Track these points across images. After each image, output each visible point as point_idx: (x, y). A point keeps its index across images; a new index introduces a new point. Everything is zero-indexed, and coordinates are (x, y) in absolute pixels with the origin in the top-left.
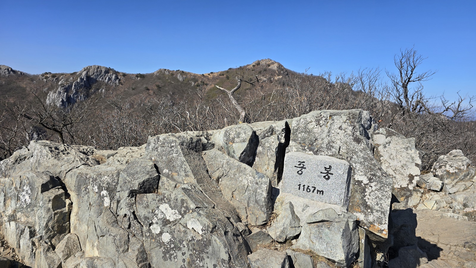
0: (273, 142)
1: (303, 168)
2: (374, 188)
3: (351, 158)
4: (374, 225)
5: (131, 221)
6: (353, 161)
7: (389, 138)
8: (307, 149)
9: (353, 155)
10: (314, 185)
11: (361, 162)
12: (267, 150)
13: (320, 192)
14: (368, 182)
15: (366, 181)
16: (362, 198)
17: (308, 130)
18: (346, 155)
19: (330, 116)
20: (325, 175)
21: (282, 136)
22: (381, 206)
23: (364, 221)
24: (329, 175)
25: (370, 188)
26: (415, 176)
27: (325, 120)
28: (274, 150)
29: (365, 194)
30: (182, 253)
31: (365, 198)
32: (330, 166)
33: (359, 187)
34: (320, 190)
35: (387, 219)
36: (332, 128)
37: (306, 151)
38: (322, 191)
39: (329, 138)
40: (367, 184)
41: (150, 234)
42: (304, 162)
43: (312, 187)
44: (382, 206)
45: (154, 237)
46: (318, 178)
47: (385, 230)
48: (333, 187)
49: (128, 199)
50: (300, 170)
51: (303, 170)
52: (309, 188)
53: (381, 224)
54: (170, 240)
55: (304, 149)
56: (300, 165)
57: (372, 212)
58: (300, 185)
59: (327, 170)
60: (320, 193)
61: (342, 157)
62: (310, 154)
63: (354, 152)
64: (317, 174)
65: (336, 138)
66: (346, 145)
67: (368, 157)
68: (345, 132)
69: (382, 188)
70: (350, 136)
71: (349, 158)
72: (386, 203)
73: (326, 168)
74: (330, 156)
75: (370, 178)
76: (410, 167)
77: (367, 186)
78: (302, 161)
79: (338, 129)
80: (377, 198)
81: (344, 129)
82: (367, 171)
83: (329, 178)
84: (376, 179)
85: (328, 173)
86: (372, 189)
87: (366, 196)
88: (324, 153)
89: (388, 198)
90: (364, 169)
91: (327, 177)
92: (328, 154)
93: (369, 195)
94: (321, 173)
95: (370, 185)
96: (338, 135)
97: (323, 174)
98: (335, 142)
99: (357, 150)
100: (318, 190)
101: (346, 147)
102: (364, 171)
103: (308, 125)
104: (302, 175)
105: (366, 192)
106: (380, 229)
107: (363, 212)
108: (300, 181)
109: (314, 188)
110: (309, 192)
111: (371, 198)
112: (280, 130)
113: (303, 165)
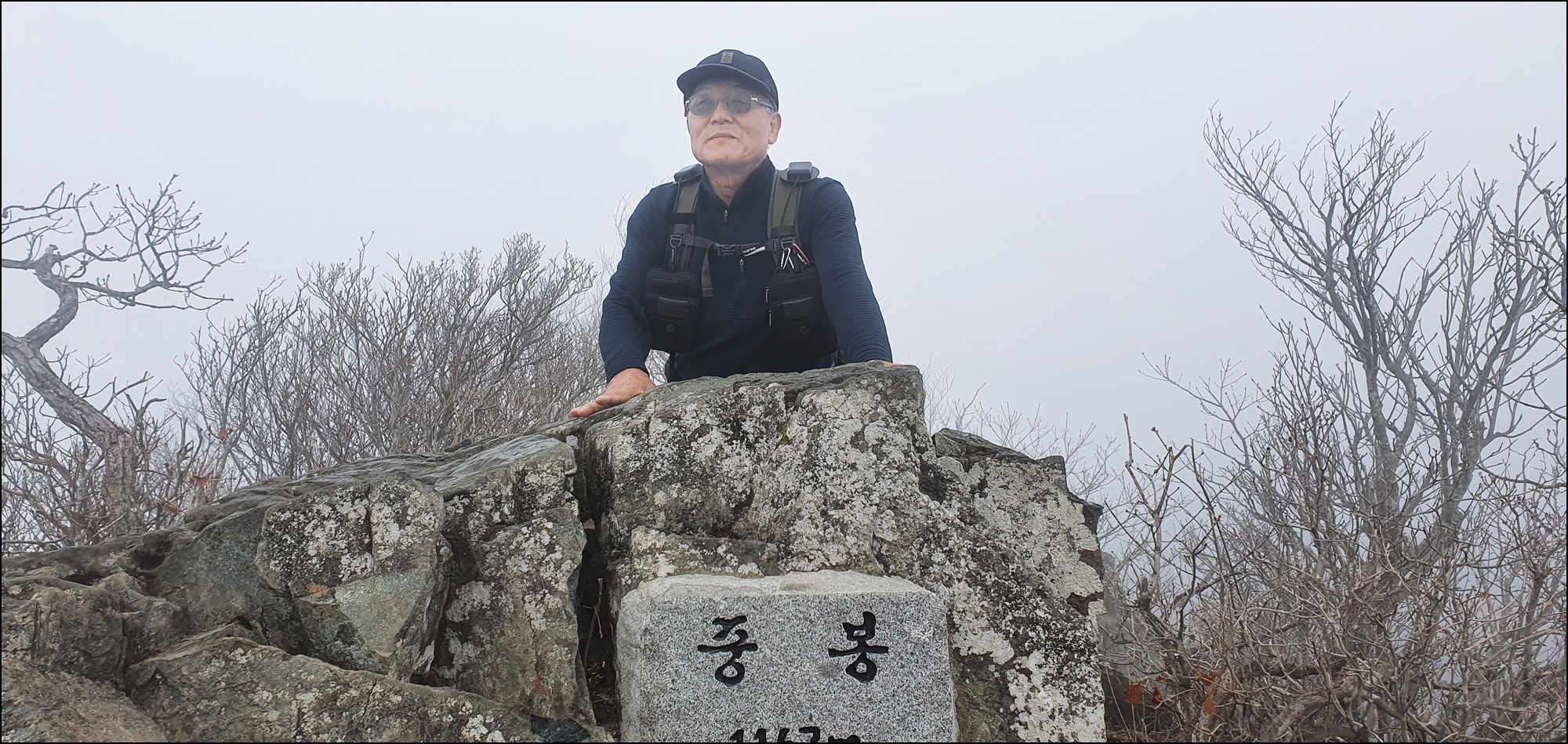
0: (550, 548)
1: (737, 649)
2: (1038, 679)
3: (926, 564)
6: (938, 577)
8: (729, 556)
9: (931, 553)
10: (811, 719)
11: (969, 575)
12: (525, 594)
14: (1010, 652)
15: (1003, 652)
16: (1001, 728)
17: (696, 469)
18: (902, 556)
20: (847, 660)
21: (568, 513)
24: (870, 656)
25: (1022, 678)
26: (1088, 599)
27: (766, 414)
28: (562, 586)
29: (1012, 708)
31: (1012, 727)
32: (866, 614)
33: (982, 686)
34: (846, 733)
36: (825, 447)
37: (724, 565)
40: (1010, 665)
42: (742, 619)
43: (801, 730)
46: (822, 679)
48: (899, 708)
50: (729, 663)
51: (746, 657)
52: (790, 737)
55: (716, 558)
56: (721, 635)
58: (738, 735)
59: (857, 638)
61: (887, 567)
62: (751, 575)
63: (931, 535)
64: (815, 661)
65: (848, 488)
66: (894, 509)
67: (990, 549)
68: (881, 455)
69: (1066, 671)
70: (903, 470)
71: (917, 566)
72: (1091, 726)
73: (849, 628)
74: (837, 567)
75: (1016, 634)
76: (1068, 568)
77: (1010, 674)
78: (731, 615)
79: (849, 446)
80: (1056, 714)
81: (876, 442)
82: (1000, 608)
83: (872, 669)
84: (1038, 635)
85: (863, 648)
86: (1029, 680)
87: (1015, 714)
88: (810, 561)
89: (1094, 704)
90: (985, 603)
91: (862, 668)
92: (827, 564)
93: (1027, 709)
94: (833, 652)
95: (1020, 665)
96: (855, 476)
97: (843, 658)
98: (847, 507)
99: (942, 527)
100: (831, 739)
101: (897, 521)
102: (989, 614)
103: (693, 444)
104: (742, 683)
105: (1013, 698)
108: (739, 715)
109: (812, 735)
111: (1033, 719)
112: (555, 483)
113: (739, 632)
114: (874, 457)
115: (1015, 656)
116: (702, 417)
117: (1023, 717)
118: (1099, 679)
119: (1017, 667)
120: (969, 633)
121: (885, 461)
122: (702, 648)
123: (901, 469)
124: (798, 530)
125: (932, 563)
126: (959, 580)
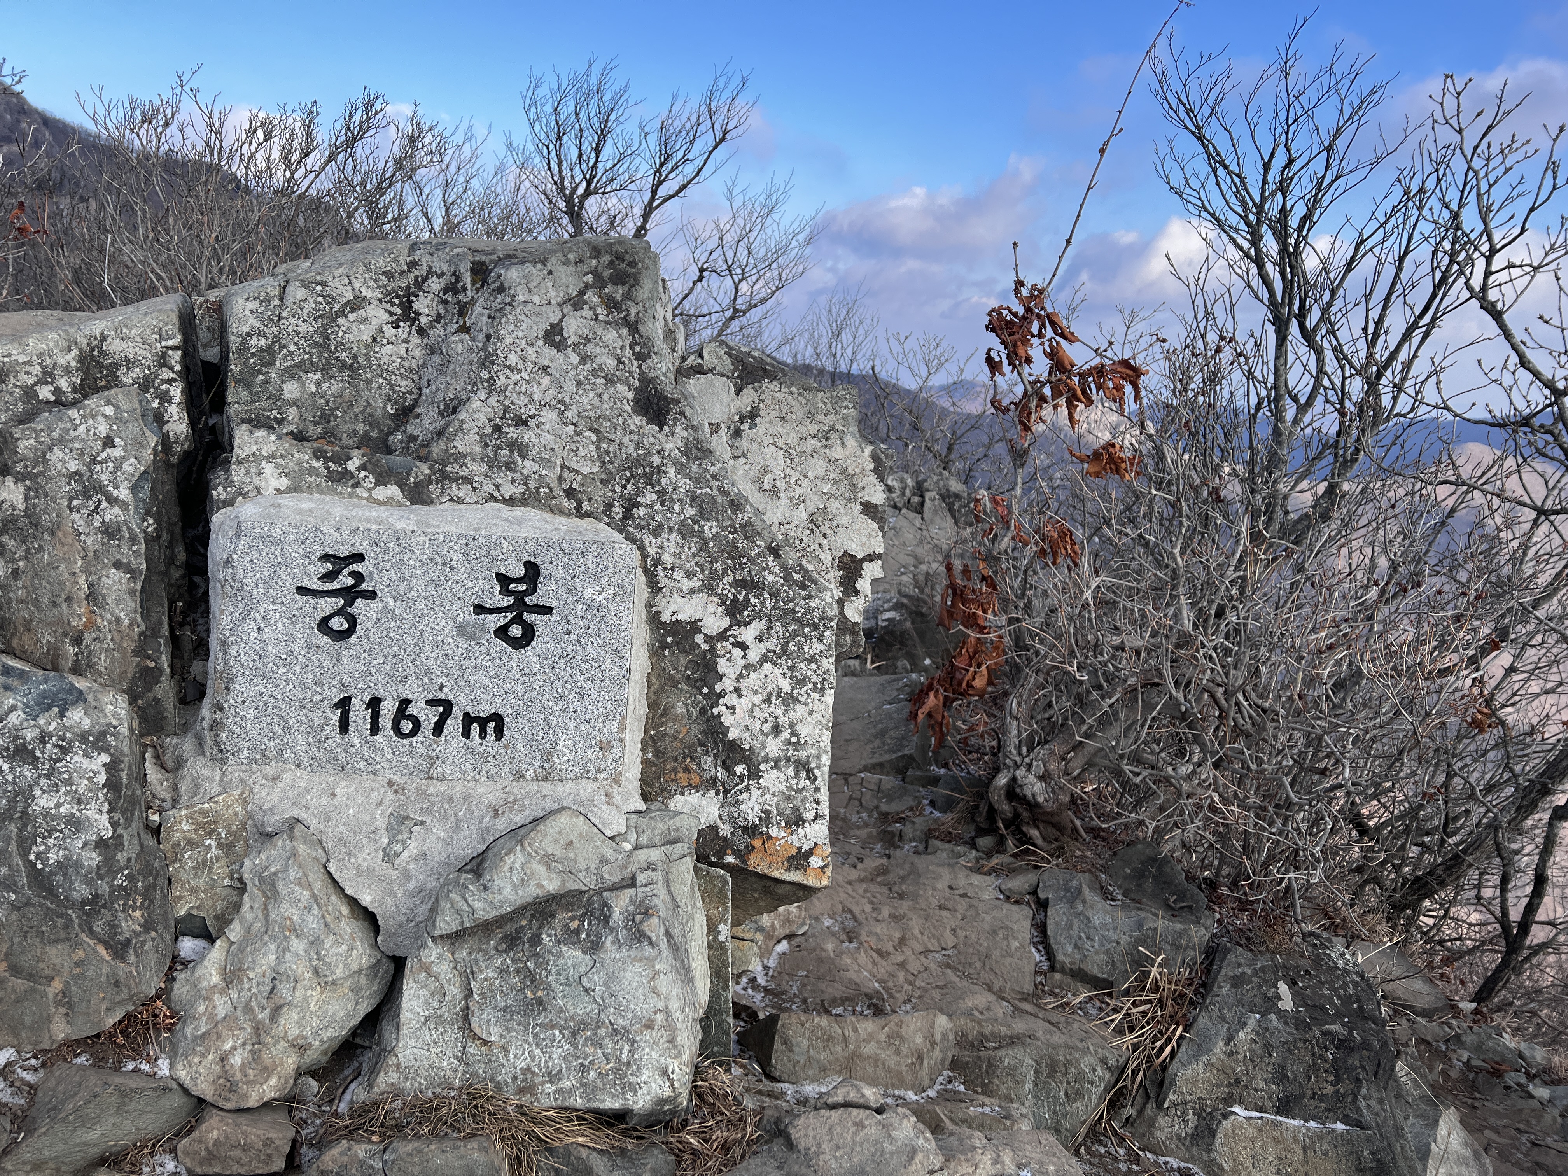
0: (108, 442)
1: (351, 594)
2: (754, 655)
3: (631, 504)
4: (770, 837)
6: (643, 523)
7: (749, 395)
8: (363, 474)
9: (638, 492)
10: (441, 688)
11: (682, 523)
12: (71, 499)
13: (483, 723)
14: (726, 622)
15: (713, 619)
16: (703, 711)
17: (344, 356)
18: (600, 493)
19: (480, 272)
20: (495, 621)
21: (165, 398)
22: (794, 734)
23: (723, 826)
25: (737, 653)
26: (864, 559)
27: (446, 290)
28: (124, 493)
29: (718, 688)
31: (715, 711)
32: (527, 564)
33: (684, 660)
34: (485, 710)
35: (824, 796)
36: (508, 340)
37: (356, 485)
38: (498, 718)
39: (493, 401)
40: (723, 636)
42: (359, 558)
43: (428, 701)
44: (796, 734)
46: (460, 641)
47: (818, 851)
48: (558, 684)
50: (338, 612)
51: (361, 606)
52: (412, 710)
53: (798, 826)
55: (345, 475)
56: (329, 576)
57: (755, 774)
58: (344, 704)
59: (513, 593)
60: (483, 734)
61: (579, 506)
62: (389, 502)
63: (640, 471)
64: (454, 618)
65: (536, 397)
66: (597, 432)
67: (715, 492)
68: (584, 359)
69: (792, 647)
70: (612, 382)
71: (617, 509)
72: (814, 715)
73: (504, 580)
74: (510, 501)
75: (735, 601)
76: (844, 521)
77: (722, 647)
78: (344, 552)
79: (541, 343)
80: (774, 699)
81: (577, 340)
82: (717, 566)
83: (529, 634)
84: (763, 604)
85: (520, 605)
86: (744, 657)
87: (720, 696)
88: (474, 489)
89: (823, 690)
90: (701, 560)
91: (516, 631)
92: (497, 495)
93: (737, 690)
94: (480, 609)
95: (735, 637)
96: (546, 381)
97: (491, 617)
98: (532, 423)
99: (656, 460)
100: (466, 715)
101: (598, 448)
102: (703, 571)
103: (341, 321)
104: (353, 639)
105: (720, 677)
106: (794, 852)
107: (713, 783)
108: (346, 679)
109: (441, 709)
110: (414, 732)
111: (742, 705)
112: (147, 356)
113: (353, 574)
114: (575, 359)
115: (731, 626)
116: (357, 285)
117: (731, 699)
118: (832, 660)
119: (732, 640)
120: (676, 595)
121: (587, 366)
122: (302, 591)
123: (610, 381)
124: (461, 448)
125: (637, 505)
126: (671, 529)
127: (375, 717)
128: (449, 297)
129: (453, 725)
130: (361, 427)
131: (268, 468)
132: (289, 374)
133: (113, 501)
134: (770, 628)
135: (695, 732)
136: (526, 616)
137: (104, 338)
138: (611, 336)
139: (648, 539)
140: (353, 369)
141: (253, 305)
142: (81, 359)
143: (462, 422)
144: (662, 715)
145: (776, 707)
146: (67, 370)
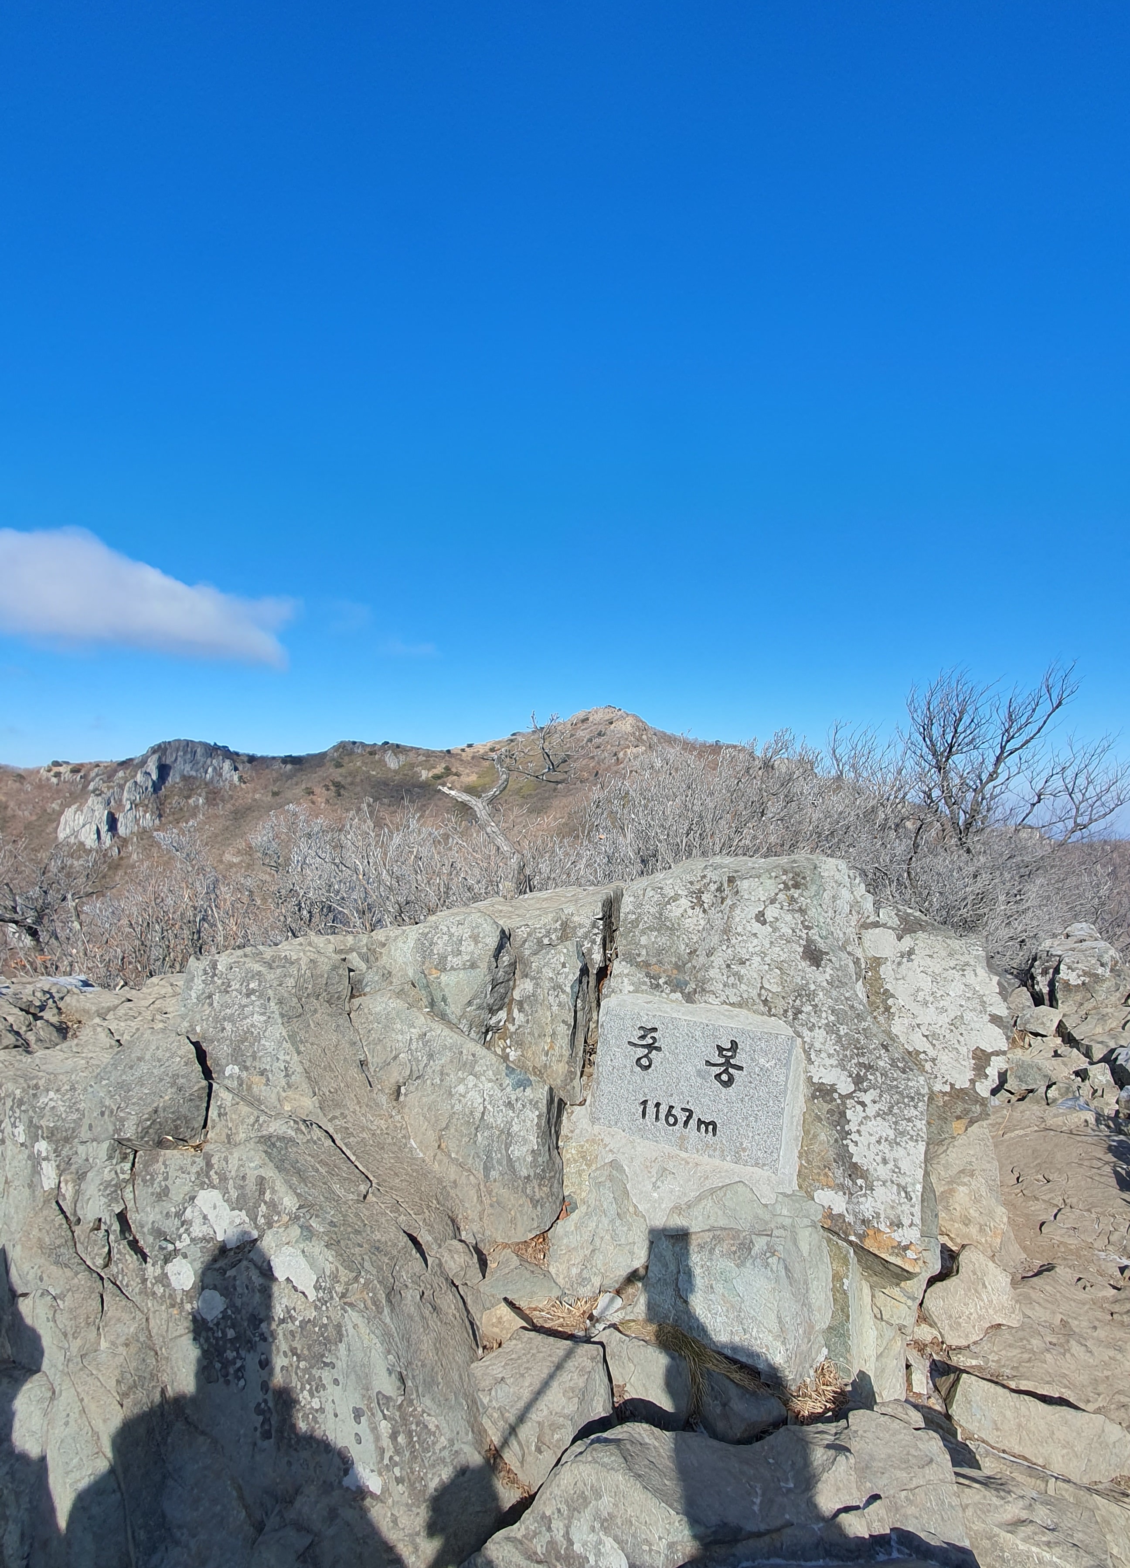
0: (564, 966)
1: (650, 1047)
2: (871, 1110)
3: (797, 1011)
4: (878, 1230)
5: (112, 1244)
6: (803, 1023)
7: (907, 942)
8: (666, 985)
9: (802, 1004)
10: (688, 1103)
11: (827, 1025)
12: (549, 990)
13: (707, 1125)
14: (852, 1087)
15: (845, 1086)
16: (837, 1141)
17: (668, 924)
18: (781, 1004)
19: (731, 880)
20: (716, 1070)
21: (594, 942)
23: (847, 1215)
25: (859, 1108)
26: (992, 1054)
27: (717, 890)
28: (568, 990)
29: (847, 1128)
30: (260, 1362)
31: (845, 1142)
32: (732, 1041)
33: (826, 1107)
34: (707, 1118)
35: (917, 1210)
36: (737, 919)
37: (662, 992)
38: (713, 1123)
39: (729, 951)
40: (850, 1096)
41: (164, 1291)
42: (655, 1030)
43: (682, 1109)
44: (898, 1168)
45: (178, 1301)
46: (698, 1079)
47: (913, 1247)
49: (108, 1169)
50: (646, 1056)
51: (653, 1054)
52: (674, 1112)
53: (899, 1228)
54: (224, 1312)
55: (658, 986)
56: (643, 1037)
57: (869, 1187)
58: (645, 1103)
59: (725, 1056)
60: (707, 1131)
61: (770, 1010)
62: (674, 1001)
63: (803, 993)
64: (695, 1066)
65: (750, 950)
66: (780, 969)
67: (847, 1009)
68: (775, 930)
69: (896, 1110)
70: (789, 942)
71: (790, 1013)
72: (911, 1157)
73: (720, 1049)
74: (732, 1005)
75: (858, 1075)
77: (849, 1103)
78: (649, 1026)
79: (753, 921)
80: (883, 1141)
81: (772, 920)
82: (848, 1053)
83: (731, 1080)
84: (876, 1080)
85: (728, 1063)
86: (864, 1111)
87: (848, 1133)
88: (716, 997)
89: (917, 1141)
90: (838, 1048)
91: (725, 1077)
92: (727, 1001)
94: (708, 1063)
95: (858, 1098)
96: (755, 941)
97: (713, 1068)
98: (748, 963)
99: (812, 987)
100: (699, 1119)
101: (781, 978)
102: (838, 1056)
103: (668, 906)
104: (650, 1070)
105: (849, 1121)
106: (896, 1244)
107: (841, 1187)
108: (646, 1090)
109: (687, 1114)
110: (675, 1124)
111: (863, 1140)
112: (588, 923)
113: (652, 1038)
114: (770, 930)
115: (855, 1091)
117: (855, 1136)
118: (924, 1122)
119: (856, 1099)
120: (821, 1067)
121: (777, 934)
122: (630, 1043)
124: (710, 975)
125: (801, 1012)
126: (820, 1028)
127: (658, 1111)
128: (717, 894)
129: (693, 1123)
130: (674, 960)
131: (626, 980)
132: (643, 932)
133: (564, 992)
134: (881, 1096)
135: (831, 1154)
136: (730, 1070)
137: (572, 914)
138: (789, 917)
139: (806, 1033)
140: (672, 929)
141: (632, 899)
142: (562, 925)
143: (712, 962)
144: (811, 1140)
145: (885, 1146)
146: (556, 930)
